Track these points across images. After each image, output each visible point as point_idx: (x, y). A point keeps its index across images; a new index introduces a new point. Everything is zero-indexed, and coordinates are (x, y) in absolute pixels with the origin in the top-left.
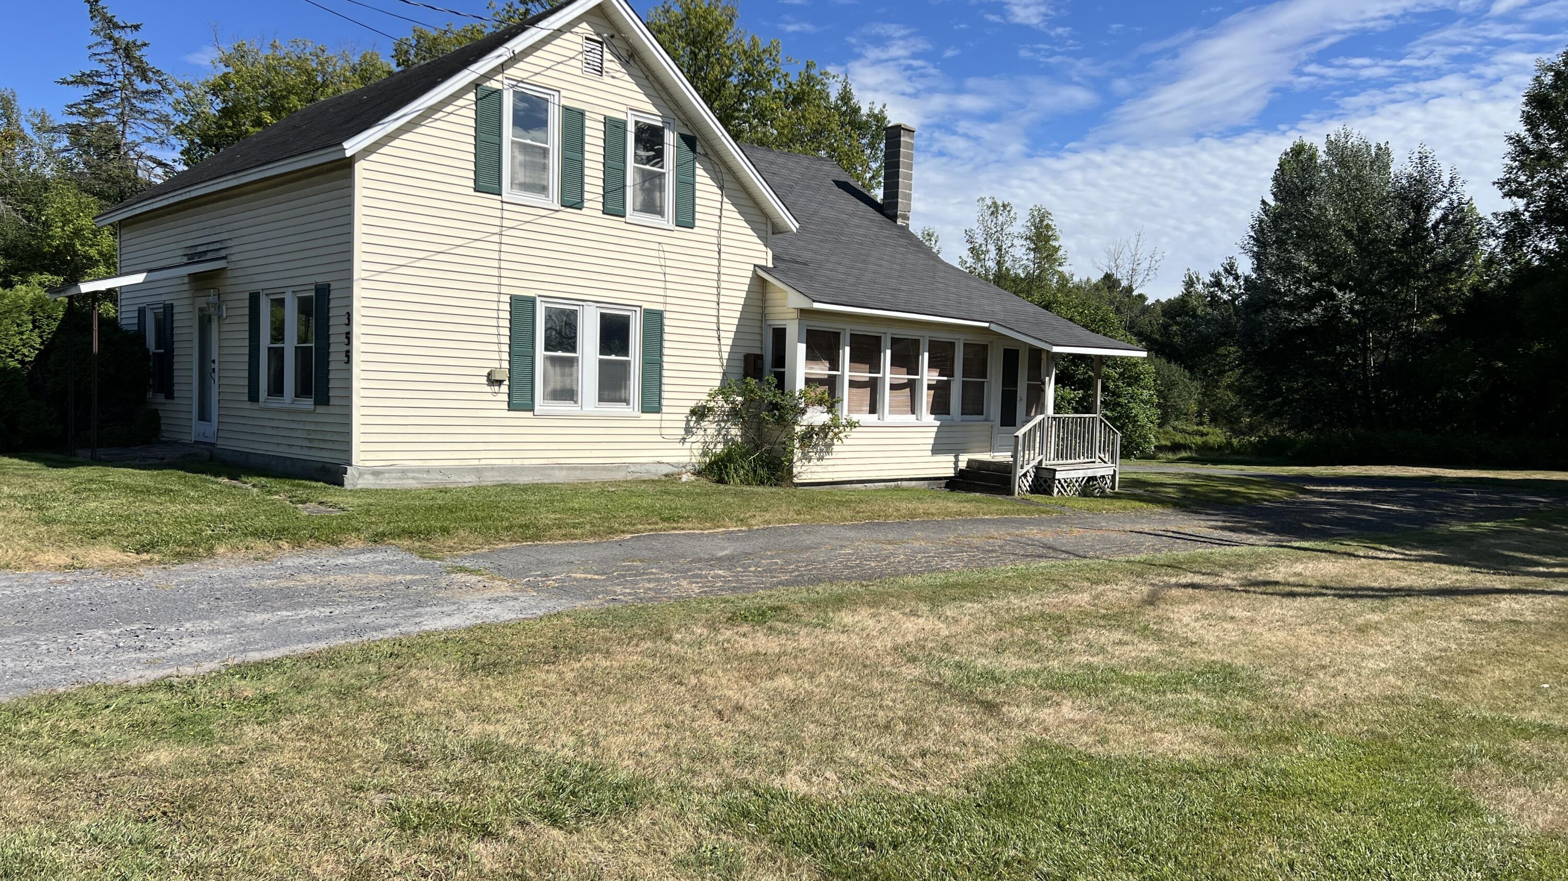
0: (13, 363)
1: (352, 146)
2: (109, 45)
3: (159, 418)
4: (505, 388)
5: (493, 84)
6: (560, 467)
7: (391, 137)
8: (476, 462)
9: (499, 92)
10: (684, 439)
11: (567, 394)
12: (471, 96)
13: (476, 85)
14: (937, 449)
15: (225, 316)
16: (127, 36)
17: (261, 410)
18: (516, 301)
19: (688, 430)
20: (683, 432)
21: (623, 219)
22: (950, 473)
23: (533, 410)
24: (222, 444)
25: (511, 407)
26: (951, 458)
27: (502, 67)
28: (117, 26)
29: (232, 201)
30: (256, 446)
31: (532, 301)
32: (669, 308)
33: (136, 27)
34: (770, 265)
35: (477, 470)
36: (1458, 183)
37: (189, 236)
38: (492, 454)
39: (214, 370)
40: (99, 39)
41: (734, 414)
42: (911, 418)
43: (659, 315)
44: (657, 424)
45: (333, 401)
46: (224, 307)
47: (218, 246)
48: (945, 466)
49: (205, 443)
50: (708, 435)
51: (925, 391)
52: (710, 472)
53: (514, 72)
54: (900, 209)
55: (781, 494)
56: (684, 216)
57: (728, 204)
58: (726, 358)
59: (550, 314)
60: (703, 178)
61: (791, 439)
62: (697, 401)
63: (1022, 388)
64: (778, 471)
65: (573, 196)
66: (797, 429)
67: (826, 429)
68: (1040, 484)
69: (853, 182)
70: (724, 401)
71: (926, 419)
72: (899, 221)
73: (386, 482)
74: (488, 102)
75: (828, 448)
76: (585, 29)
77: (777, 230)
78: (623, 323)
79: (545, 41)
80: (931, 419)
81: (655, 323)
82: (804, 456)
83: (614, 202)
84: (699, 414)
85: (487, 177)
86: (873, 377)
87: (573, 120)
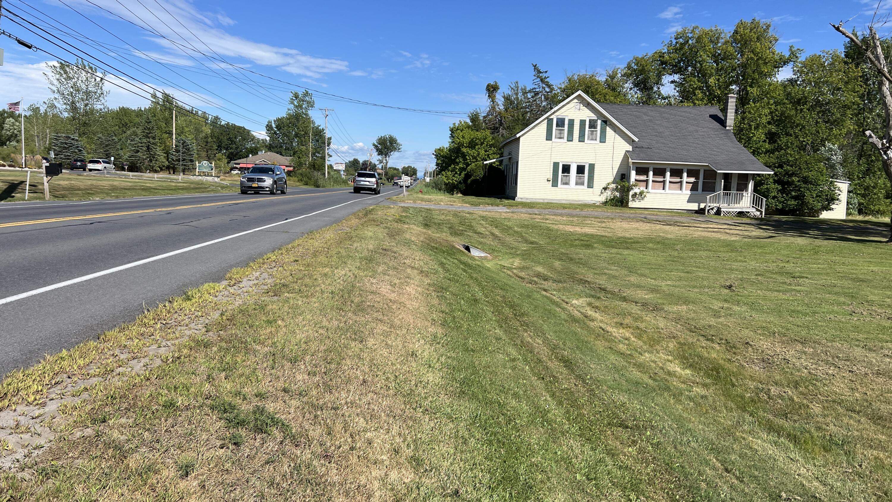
0: (478, 178)
1: (518, 136)
2: (539, 79)
4: (551, 182)
5: (551, 117)
6: (564, 200)
7: (528, 132)
9: (552, 119)
10: (600, 195)
11: (567, 183)
12: (546, 121)
13: (547, 118)
16: (544, 75)
19: (602, 193)
20: (600, 193)
21: (584, 143)
22: (697, 209)
23: (558, 187)
25: (552, 186)
26: (697, 204)
27: (554, 113)
28: (541, 72)
31: (558, 163)
32: (597, 163)
33: (546, 72)
34: (631, 150)
37: (509, 150)
38: (547, 196)
40: (535, 78)
41: (616, 189)
42: (680, 192)
43: (594, 165)
44: (592, 191)
47: (511, 152)
48: (694, 206)
50: (608, 194)
51: (684, 184)
52: (605, 203)
53: (556, 114)
54: (728, 124)
55: (625, 210)
56: (603, 140)
57: (617, 136)
58: (615, 174)
59: (563, 165)
60: (609, 130)
61: (628, 195)
62: (604, 185)
63: (734, 184)
64: (624, 204)
65: (570, 139)
66: (631, 193)
67: (641, 193)
68: (718, 212)
69: (720, 115)
70: (613, 186)
71: (686, 192)
72: (727, 128)
73: (523, 200)
74: (550, 121)
75: (643, 199)
76: (576, 101)
77: (633, 141)
78: (583, 167)
79: (564, 106)
80: (689, 192)
81: (592, 167)
82: (633, 200)
83: (582, 139)
84: (605, 189)
85: (549, 137)
86: (662, 180)
87: (571, 122)
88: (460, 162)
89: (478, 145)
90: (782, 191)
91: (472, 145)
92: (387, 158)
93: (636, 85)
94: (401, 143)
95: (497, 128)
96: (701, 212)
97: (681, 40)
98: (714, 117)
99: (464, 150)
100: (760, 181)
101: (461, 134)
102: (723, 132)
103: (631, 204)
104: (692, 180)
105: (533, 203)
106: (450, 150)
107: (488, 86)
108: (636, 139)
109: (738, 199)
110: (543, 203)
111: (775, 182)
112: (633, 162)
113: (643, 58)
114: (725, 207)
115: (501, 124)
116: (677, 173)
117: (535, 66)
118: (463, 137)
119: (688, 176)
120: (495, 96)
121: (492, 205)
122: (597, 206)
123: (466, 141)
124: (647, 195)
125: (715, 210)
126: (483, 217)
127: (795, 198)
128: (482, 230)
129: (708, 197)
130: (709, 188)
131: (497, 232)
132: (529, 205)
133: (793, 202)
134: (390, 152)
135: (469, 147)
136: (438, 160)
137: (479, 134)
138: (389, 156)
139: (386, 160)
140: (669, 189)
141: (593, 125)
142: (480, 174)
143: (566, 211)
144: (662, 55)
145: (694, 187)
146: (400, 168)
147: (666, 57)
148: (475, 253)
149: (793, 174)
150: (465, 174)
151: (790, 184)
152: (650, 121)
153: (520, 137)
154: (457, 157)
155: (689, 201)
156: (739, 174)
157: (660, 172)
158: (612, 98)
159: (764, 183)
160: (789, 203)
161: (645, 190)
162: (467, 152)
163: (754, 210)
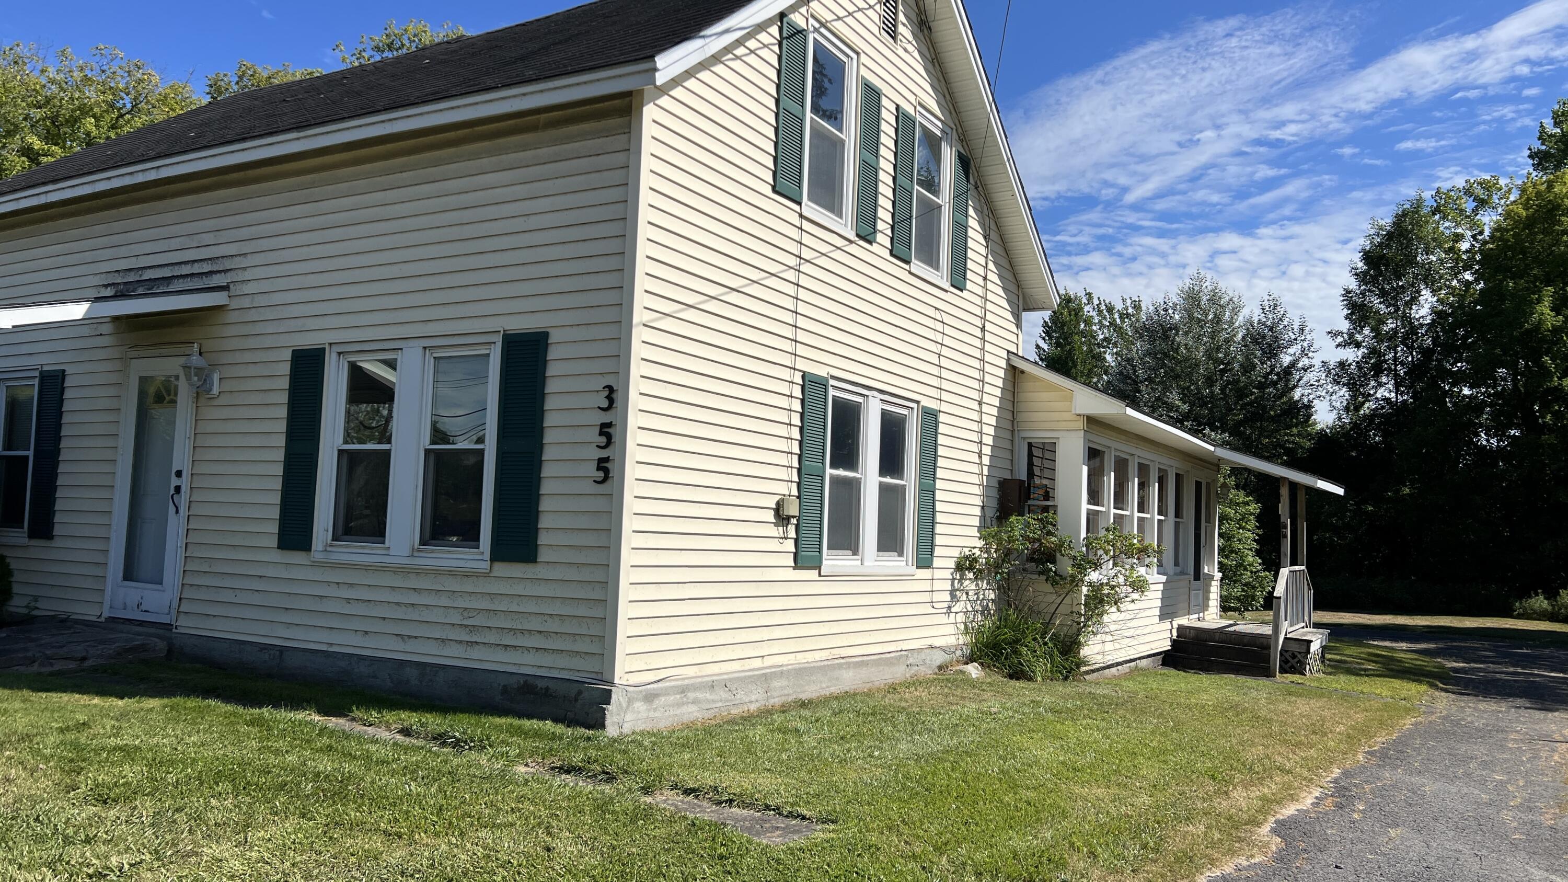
1: (666, 67)
3: (10, 573)
4: (792, 530)
6: (847, 663)
8: (757, 663)
9: (803, 35)
10: (949, 607)
11: (850, 537)
12: (776, 32)
13: (782, 14)
14: (1162, 614)
15: (215, 390)
17: (314, 565)
18: (807, 383)
19: (953, 594)
20: (949, 598)
21: (907, 267)
23: (819, 568)
24: (187, 625)
25: (797, 562)
26: (1169, 625)
29: (264, 185)
30: (299, 634)
31: (823, 384)
32: (944, 407)
35: (765, 678)
36: (1307, 330)
37: (123, 251)
38: (776, 648)
39: (178, 489)
41: (990, 568)
43: (936, 417)
44: (926, 586)
45: (544, 555)
46: (216, 377)
47: (206, 268)
48: (1165, 636)
49: (142, 623)
56: (959, 271)
57: (991, 262)
58: (984, 482)
60: (972, 220)
65: (866, 222)
81: (930, 431)
84: (965, 568)
85: (786, 173)
87: (870, 107)
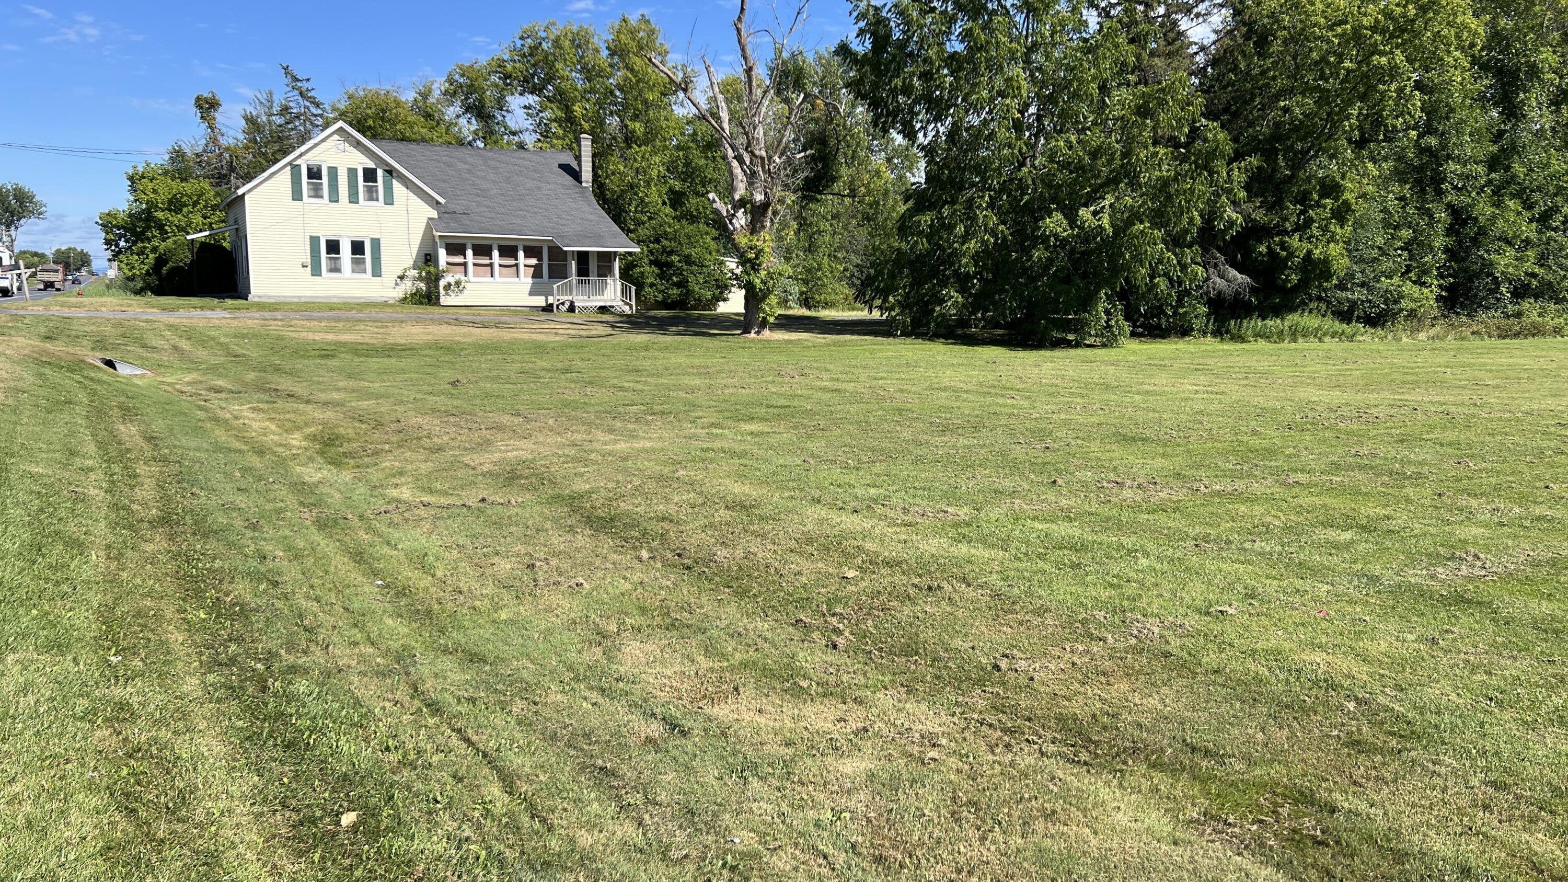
0: (181, 264)
1: (243, 190)
2: (296, 92)
4: (309, 268)
5: (297, 163)
6: (333, 297)
7: (257, 186)
8: (299, 294)
10: (394, 287)
12: (289, 168)
13: (290, 163)
14: (532, 293)
16: (305, 85)
18: (312, 238)
19: (397, 284)
20: (394, 285)
21: (358, 204)
22: (541, 304)
23: (322, 276)
26: (543, 298)
27: (301, 155)
28: (298, 80)
32: (383, 237)
33: (308, 80)
34: (436, 217)
35: (299, 297)
38: (306, 291)
40: (289, 89)
41: (420, 279)
42: (517, 280)
43: (379, 240)
44: (381, 282)
48: (540, 301)
50: (407, 287)
51: (522, 268)
52: (404, 300)
53: (304, 157)
54: (584, 178)
55: (435, 310)
56: (389, 200)
57: (411, 194)
58: (414, 255)
59: (328, 241)
60: (396, 185)
61: (437, 287)
62: (400, 273)
63: (593, 266)
64: (434, 301)
65: (334, 198)
66: (442, 283)
67: (458, 283)
68: (572, 309)
69: (574, 164)
70: (415, 273)
71: (526, 280)
72: (584, 185)
73: (263, 300)
74: (296, 169)
75: (461, 291)
76: (336, 137)
77: (438, 203)
78: (362, 243)
79: (316, 145)
80: (530, 280)
81: (376, 243)
82: (447, 294)
83: (353, 198)
84: (402, 278)
85: (297, 195)
86: (488, 262)
87: (333, 171)
88: (154, 236)
89: (187, 206)
90: (661, 276)
91: (175, 205)
92: (13, 232)
93: (468, 109)
94: (44, 202)
95: (225, 175)
96: (548, 308)
97: (529, 40)
98: (566, 168)
99: (160, 215)
100: (632, 262)
101: (150, 186)
102: (577, 190)
103: (444, 300)
104: (533, 261)
105: (277, 303)
106: (130, 216)
107: (198, 99)
108: (442, 201)
109: (602, 290)
110: (296, 304)
111: (651, 263)
112: (440, 237)
113: (472, 67)
114: (581, 301)
115: (232, 169)
116: (508, 251)
117: (286, 69)
118: (155, 191)
119: (526, 256)
120: (214, 119)
121: (202, 308)
122: (392, 306)
123: (162, 198)
124: (467, 285)
125: (567, 305)
126: (172, 326)
127: (678, 285)
128: (159, 343)
129: (555, 286)
130: (558, 272)
131: (184, 344)
132: (270, 307)
133: (675, 291)
134: (19, 220)
135: (170, 210)
136: (107, 233)
137: (188, 187)
138: (17, 228)
139: (10, 236)
140: (501, 275)
141: (370, 175)
142: (185, 257)
143: (333, 313)
144: (501, 64)
145: (537, 274)
146: (49, 252)
147: (509, 67)
148: (124, 370)
149: (671, 252)
150: (156, 259)
151: (669, 265)
152: (469, 171)
153: (244, 195)
154: (149, 228)
155: (531, 294)
156: (598, 252)
157: (482, 250)
158: (424, 130)
159: (636, 266)
160: (670, 292)
161: (463, 278)
162: (167, 219)
163: (621, 303)
